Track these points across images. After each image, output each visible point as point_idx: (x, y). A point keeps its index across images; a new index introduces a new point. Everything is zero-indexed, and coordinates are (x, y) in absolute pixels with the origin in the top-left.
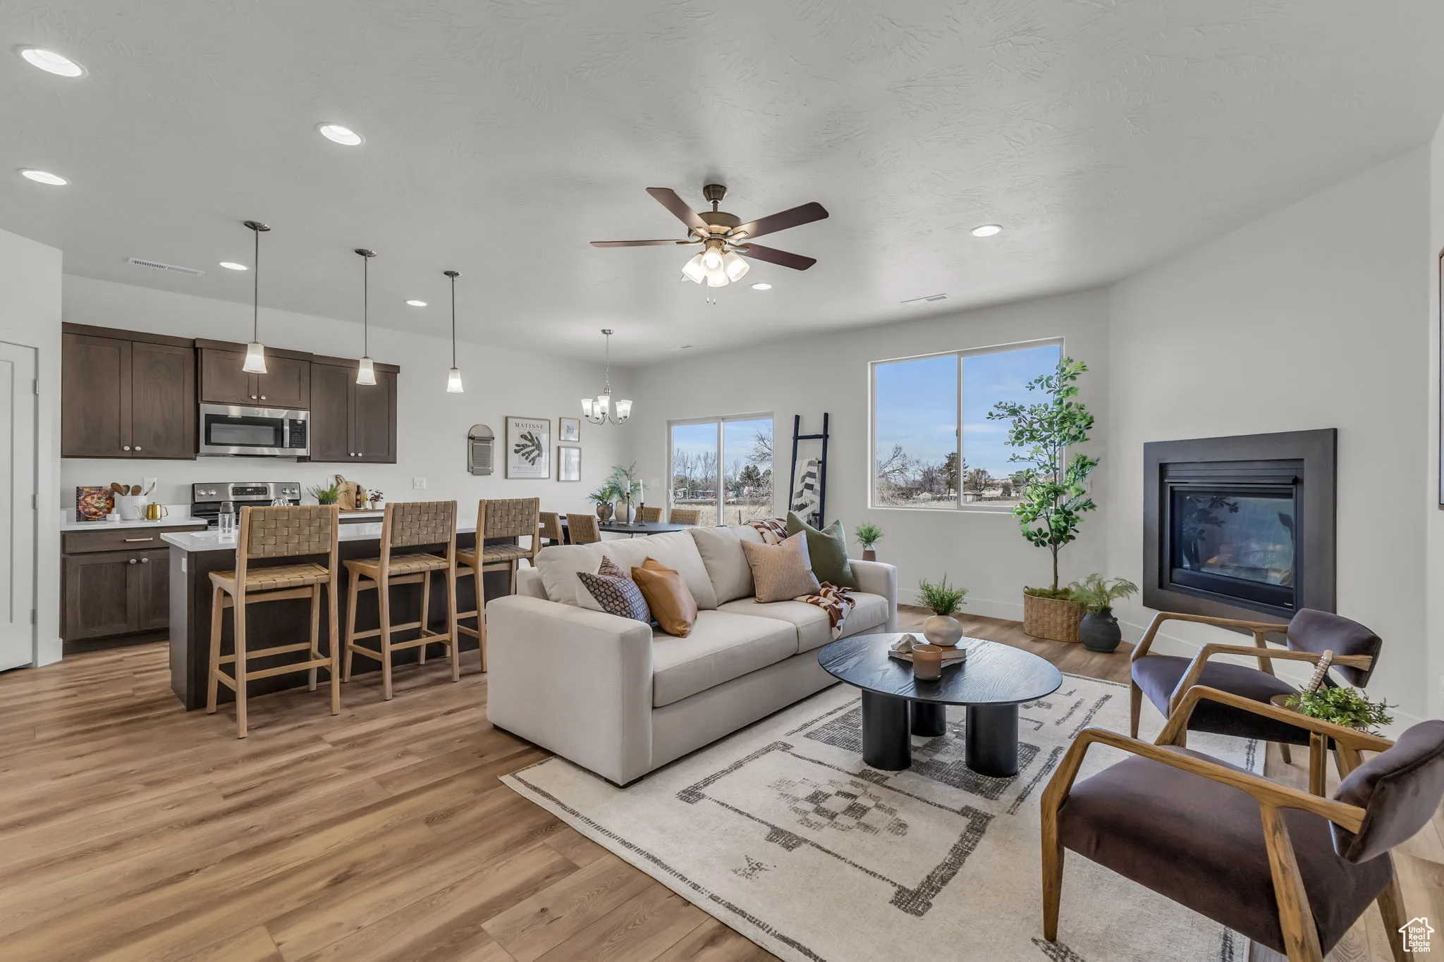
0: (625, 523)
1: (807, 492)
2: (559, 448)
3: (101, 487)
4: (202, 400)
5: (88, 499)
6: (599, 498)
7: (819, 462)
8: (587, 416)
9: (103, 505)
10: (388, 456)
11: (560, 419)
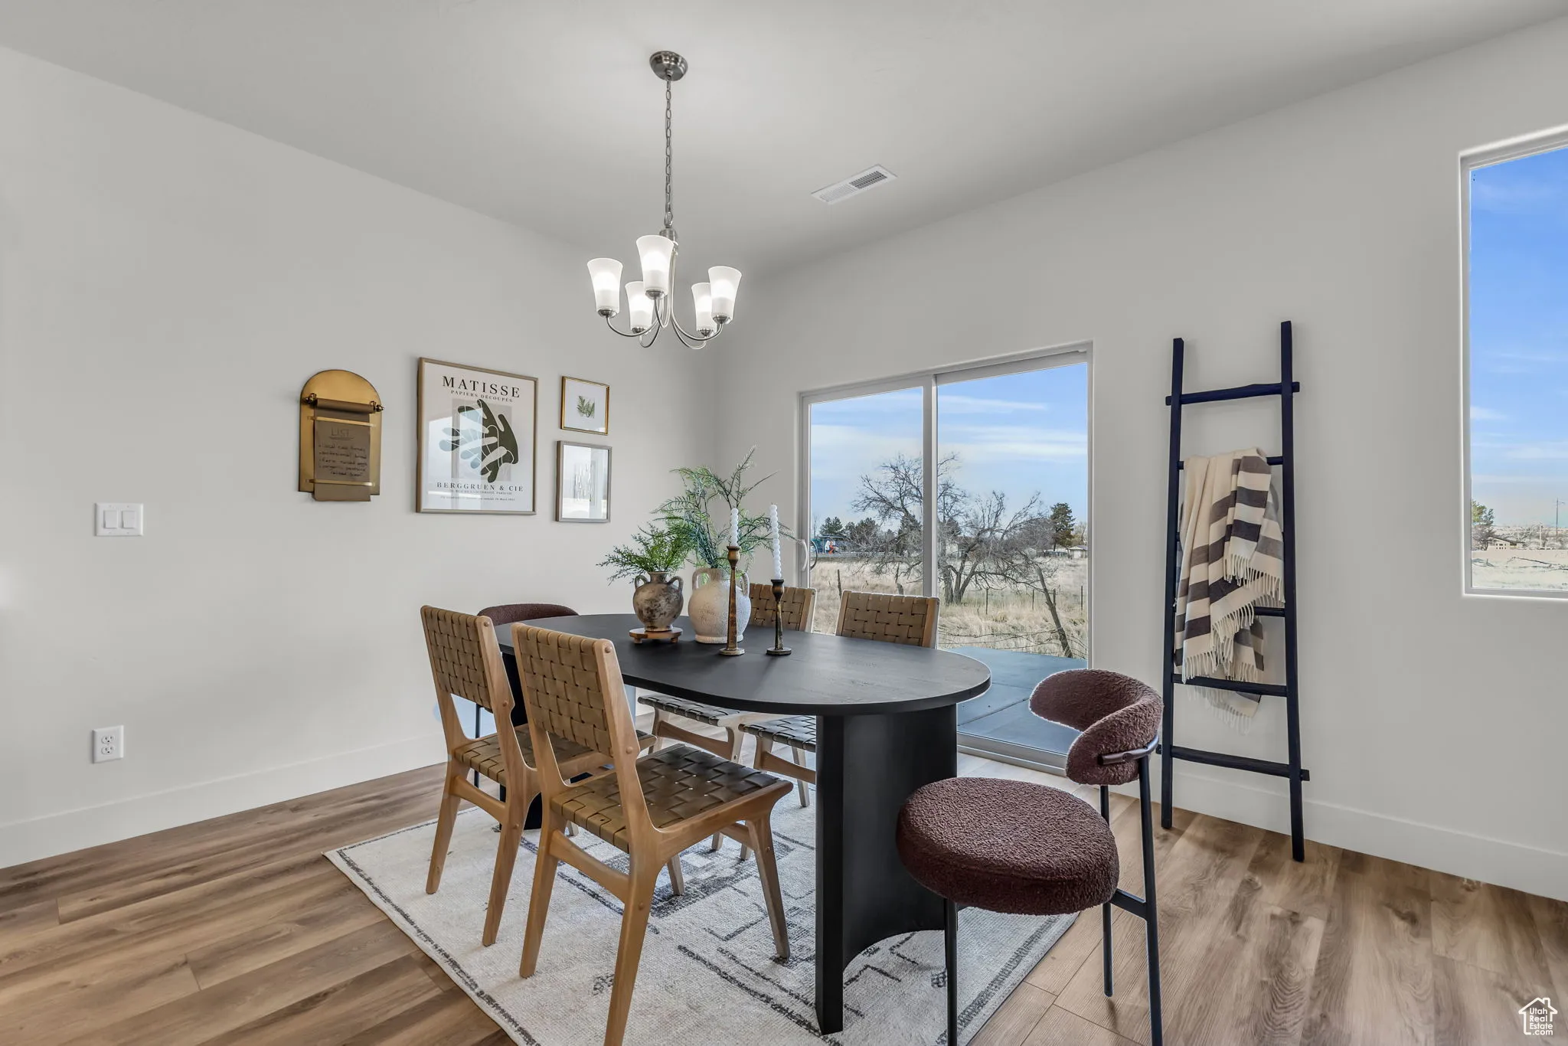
0: (724, 640)
1: (1239, 549)
2: (559, 444)
6: (642, 563)
7: (1272, 461)
8: (605, 313)
11: (563, 379)
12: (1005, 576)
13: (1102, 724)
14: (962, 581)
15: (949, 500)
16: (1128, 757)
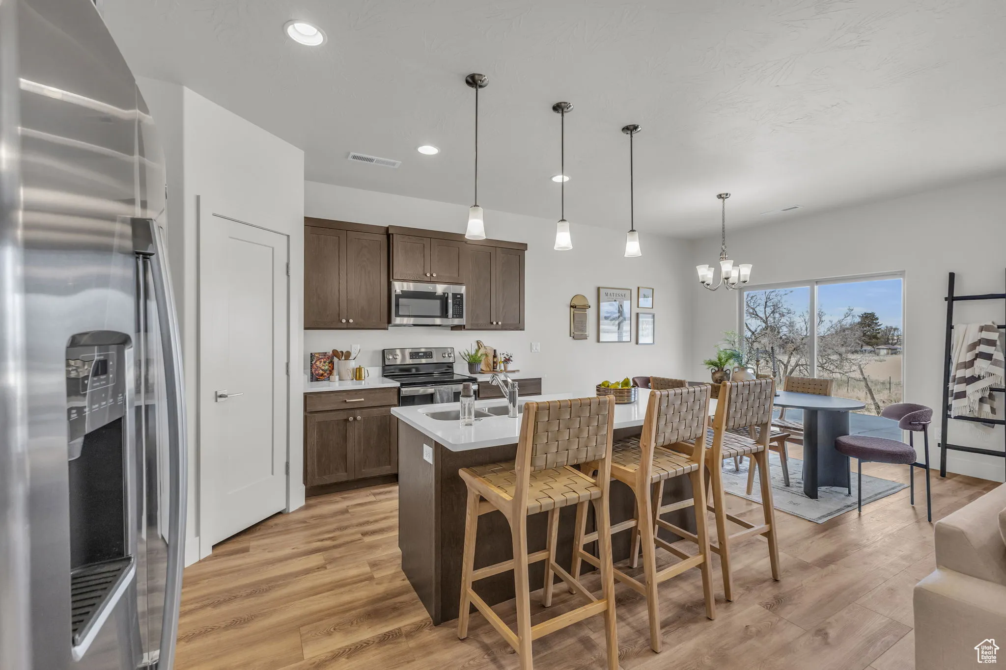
1: (982, 363)
2: (637, 314)
3: (326, 353)
4: (393, 278)
5: (318, 363)
7: (1000, 327)
9: (327, 367)
10: (519, 326)
11: (639, 288)
12: (823, 368)
13: (914, 414)
14: (789, 371)
15: (777, 315)
16: (920, 424)
